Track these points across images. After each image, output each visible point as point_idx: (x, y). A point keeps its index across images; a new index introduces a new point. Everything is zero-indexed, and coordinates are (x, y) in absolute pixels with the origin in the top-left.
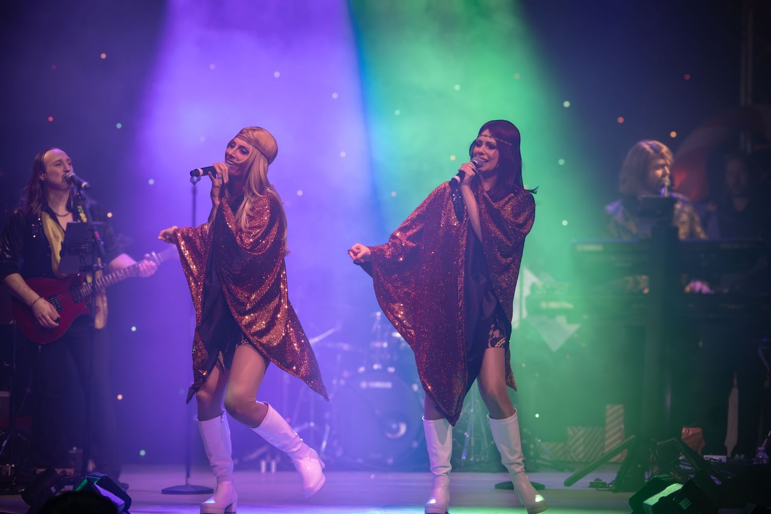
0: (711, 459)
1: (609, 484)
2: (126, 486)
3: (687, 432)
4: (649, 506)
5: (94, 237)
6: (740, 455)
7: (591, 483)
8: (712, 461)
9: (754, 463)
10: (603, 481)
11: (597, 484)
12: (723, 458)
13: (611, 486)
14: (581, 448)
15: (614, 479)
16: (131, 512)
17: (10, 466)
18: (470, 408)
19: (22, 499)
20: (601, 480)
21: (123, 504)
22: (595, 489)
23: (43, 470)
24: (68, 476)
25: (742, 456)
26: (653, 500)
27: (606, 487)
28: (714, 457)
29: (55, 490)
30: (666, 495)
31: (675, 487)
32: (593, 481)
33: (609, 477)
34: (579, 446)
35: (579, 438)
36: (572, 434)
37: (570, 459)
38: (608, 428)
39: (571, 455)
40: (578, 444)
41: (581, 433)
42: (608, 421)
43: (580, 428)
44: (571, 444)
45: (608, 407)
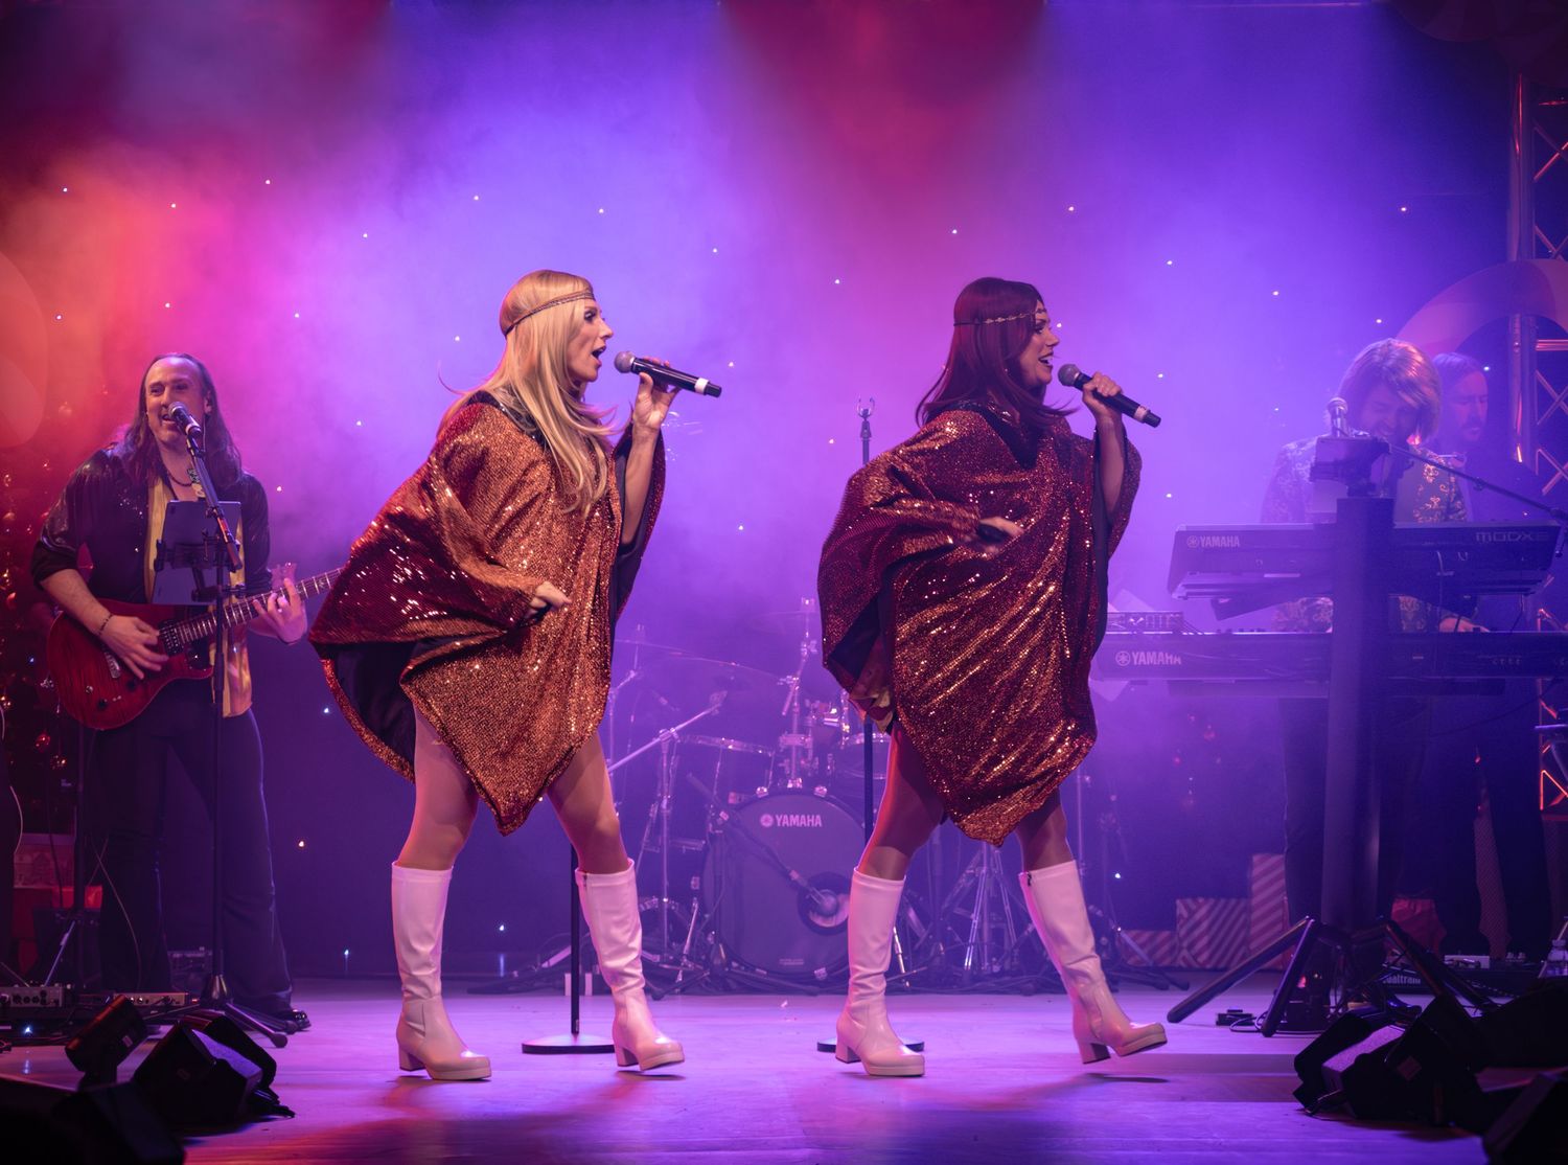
3: (1412, 907)
4: (1334, 1071)
6: (1517, 953)
7: (1221, 1016)
8: (1462, 965)
9: (1542, 972)
10: (1246, 1011)
11: (1232, 1017)
12: (1485, 961)
13: (1261, 1020)
14: (1205, 939)
15: (1268, 1006)
16: (277, 1086)
18: (981, 864)
19: (66, 1057)
20: (1240, 1011)
21: (255, 1074)
22: (1227, 1027)
24: (174, 1008)
25: (1521, 956)
26: (1341, 1061)
27: (1253, 1024)
28: (1466, 959)
29: (132, 1043)
30: (1369, 1050)
31: (1388, 1033)
32: (1225, 1011)
33: (1258, 1002)
34: (1200, 937)
35: (1198, 924)
36: (1185, 914)
37: (1182, 964)
38: (1254, 902)
39: (1185, 953)
40: (1196, 933)
41: (1203, 911)
42: (1255, 887)
43: (1201, 900)
44: (1183, 932)
45: (1256, 858)
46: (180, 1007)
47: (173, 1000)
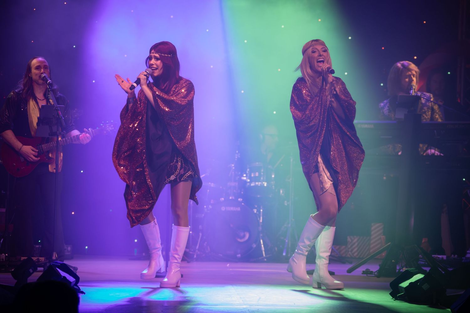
0: (436, 257)
1: (375, 272)
2: (76, 269)
4: (403, 288)
5: (58, 115)
6: (455, 255)
7: (363, 271)
8: (437, 258)
9: (463, 261)
10: (371, 270)
11: (367, 272)
12: (445, 257)
13: (376, 273)
14: (356, 249)
15: (378, 269)
16: (80, 285)
17: (5, 255)
18: (289, 223)
19: (11, 276)
20: (370, 270)
21: (74, 281)
22: (366, 275)
23: (26, 258)
24: (41, 262)
26: (405, 284)
27: (373, 274)
29: (32, 271)
31: (419, 276)
32: (364, 270)
33: (374, 268)
34: (355, 248)
35: (355, 243)
36: (350, 241)
37: (349, 256)
38: (372, 237)
39: (350, 253)
40: (354, 246)
41: (356, 240)
42: (372, 233)
43: (355, 237)
44: (349, 246)
45: (373, 224)
46: (42, 262)
47: (40, 259)
